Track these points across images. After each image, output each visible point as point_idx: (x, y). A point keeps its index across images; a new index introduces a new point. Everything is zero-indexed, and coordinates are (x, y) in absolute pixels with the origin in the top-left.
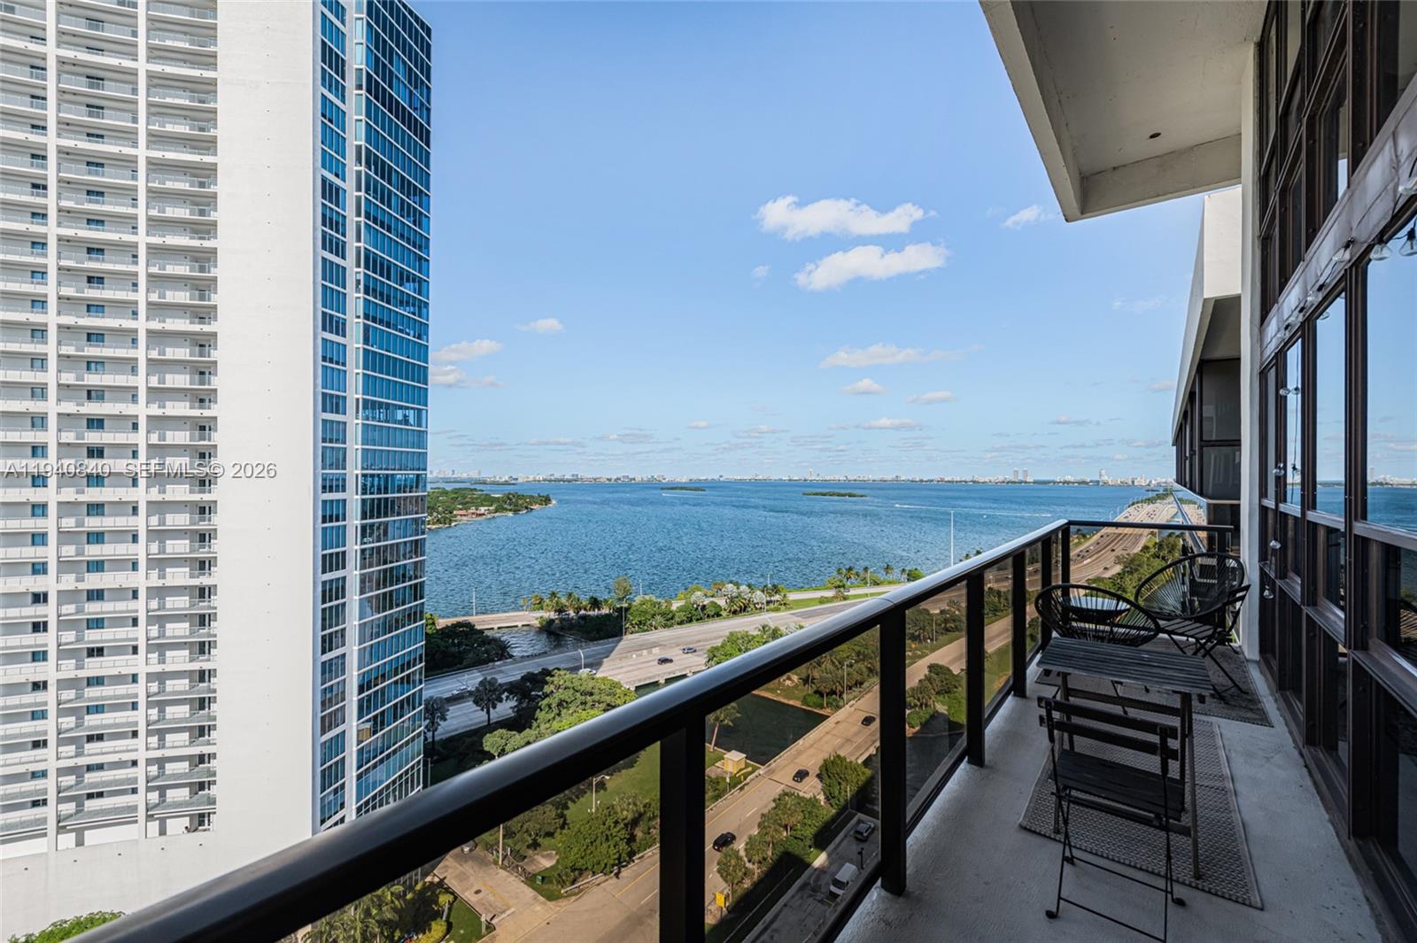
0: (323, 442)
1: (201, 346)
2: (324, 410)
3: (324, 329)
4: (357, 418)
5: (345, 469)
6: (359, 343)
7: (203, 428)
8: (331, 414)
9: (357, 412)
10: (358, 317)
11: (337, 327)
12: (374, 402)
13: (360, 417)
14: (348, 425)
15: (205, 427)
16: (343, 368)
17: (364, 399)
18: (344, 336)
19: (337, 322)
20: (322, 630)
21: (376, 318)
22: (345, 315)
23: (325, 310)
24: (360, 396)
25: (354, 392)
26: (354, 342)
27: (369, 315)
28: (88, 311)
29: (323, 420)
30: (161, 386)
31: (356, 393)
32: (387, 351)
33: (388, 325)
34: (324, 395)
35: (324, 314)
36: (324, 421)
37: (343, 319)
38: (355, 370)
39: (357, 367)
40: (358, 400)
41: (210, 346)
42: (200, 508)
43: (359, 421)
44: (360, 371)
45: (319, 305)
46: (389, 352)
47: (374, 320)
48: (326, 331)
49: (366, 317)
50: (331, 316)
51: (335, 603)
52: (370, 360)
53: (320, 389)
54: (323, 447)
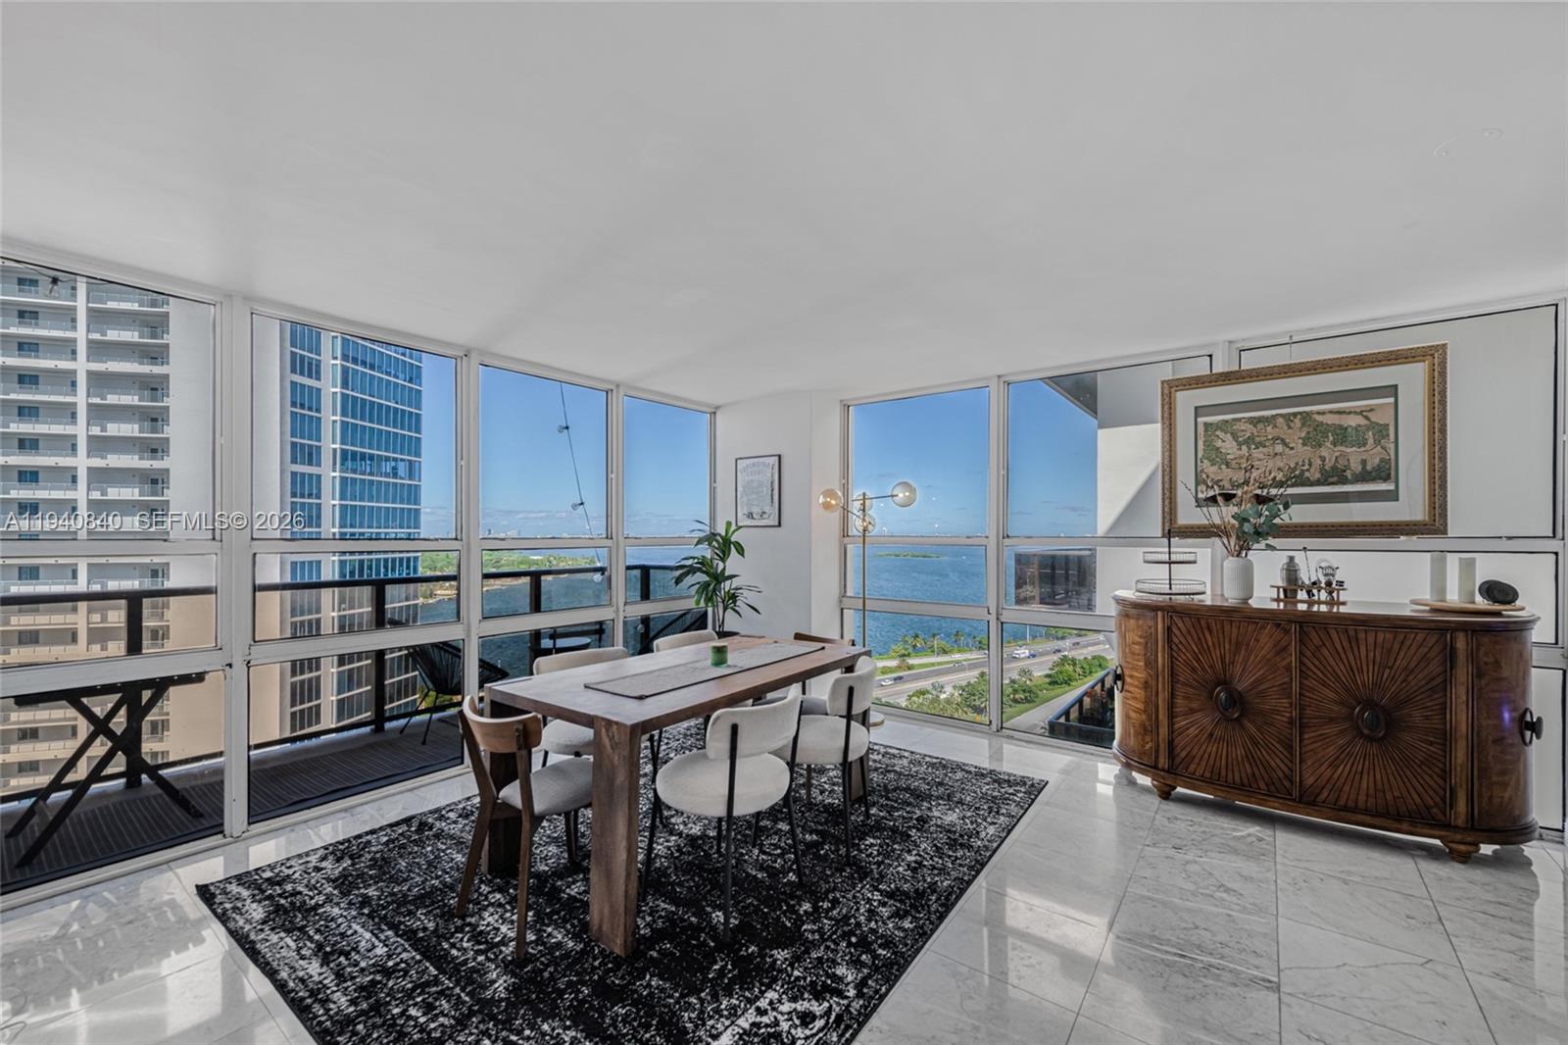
0: (292, 497)
1: (152, 389)
2: (294, 461)
3: (293, 371)
4: (334, 471)
5: (320, 527)
6: (336, 387)
7: (154, 482)
8: (302, 466)
9: (335, 463)
10: (335, 358)
11: (310, 370)
12: (354, 454)
13: (338, 469)
14: (323, 478)
15: (157, 480)
16: (318, 415)
17: (342, 450)
18: (318, 378)
19: (310, 364)
20: (292, 706)
21: (357, 359)
22: (320, 355)
23: (294, 349)
24: (337, 446)
25: (330, 443)
26: (330, 388)
27: (348, 356)
28: (19, 349)
29: (292, 473)
30: (104, 434)
31: (333, 443)
32: (370, 395)
33: (372, 367)
34: (294, 445)
35: (293, 354)
36: (294, 474)
37: (316, 360)
38: (331, 417)
39: (334, 414)
40: (335, 450)
41: (163, 389)
42: (152, 570)
43: (337, 474)
44: (338, 418)
45: (288, 344)
46: (374, 397)
47: (355, 361)
48: (296, 373)
49: (345, 357)
50: (302, 357)
51: (306, 676)
52: (349, 405)
53: (289, 439)
54: (292, 503)
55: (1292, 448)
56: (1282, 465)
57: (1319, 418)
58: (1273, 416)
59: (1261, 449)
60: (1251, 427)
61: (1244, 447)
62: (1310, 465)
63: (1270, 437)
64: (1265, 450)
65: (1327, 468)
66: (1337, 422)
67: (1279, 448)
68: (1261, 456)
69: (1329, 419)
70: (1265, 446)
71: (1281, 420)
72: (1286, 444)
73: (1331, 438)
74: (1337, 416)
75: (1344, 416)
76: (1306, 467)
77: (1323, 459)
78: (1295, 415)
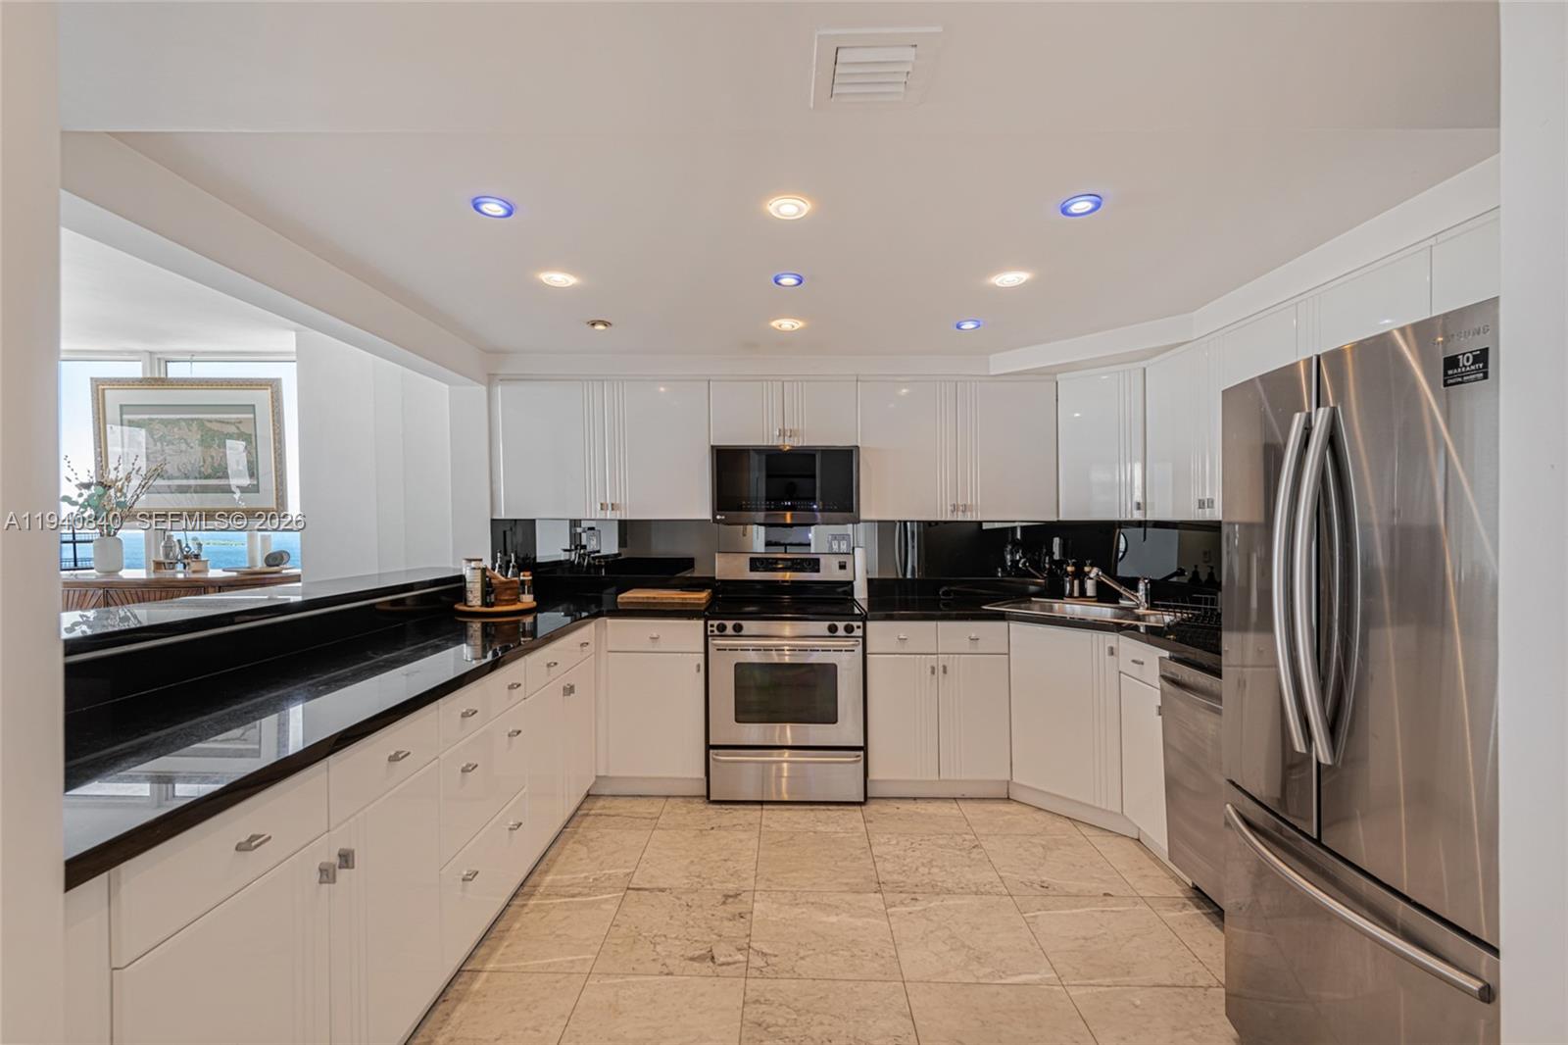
55: (192, 448)
56: (186, 461)
57: (208, 425)
58: (178, 420)
59: (171, 447)
60: (163, 426)
61: (159, 444)
62: (204, 462)
63: (177, 437)
64: (174, 447)
65: (216, 465)
66: (220, 429)
67: (183, 446)
68: (171, 452)
69: (215, 427)
70: (173, 444)
71: (183, 424)
72: (188, 444)
73: (217, 442)
74: (219, 424)
75: (224, 425)
76: (202, 463)
77: (212, 458)
78: (193, 420)
